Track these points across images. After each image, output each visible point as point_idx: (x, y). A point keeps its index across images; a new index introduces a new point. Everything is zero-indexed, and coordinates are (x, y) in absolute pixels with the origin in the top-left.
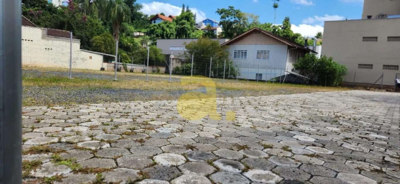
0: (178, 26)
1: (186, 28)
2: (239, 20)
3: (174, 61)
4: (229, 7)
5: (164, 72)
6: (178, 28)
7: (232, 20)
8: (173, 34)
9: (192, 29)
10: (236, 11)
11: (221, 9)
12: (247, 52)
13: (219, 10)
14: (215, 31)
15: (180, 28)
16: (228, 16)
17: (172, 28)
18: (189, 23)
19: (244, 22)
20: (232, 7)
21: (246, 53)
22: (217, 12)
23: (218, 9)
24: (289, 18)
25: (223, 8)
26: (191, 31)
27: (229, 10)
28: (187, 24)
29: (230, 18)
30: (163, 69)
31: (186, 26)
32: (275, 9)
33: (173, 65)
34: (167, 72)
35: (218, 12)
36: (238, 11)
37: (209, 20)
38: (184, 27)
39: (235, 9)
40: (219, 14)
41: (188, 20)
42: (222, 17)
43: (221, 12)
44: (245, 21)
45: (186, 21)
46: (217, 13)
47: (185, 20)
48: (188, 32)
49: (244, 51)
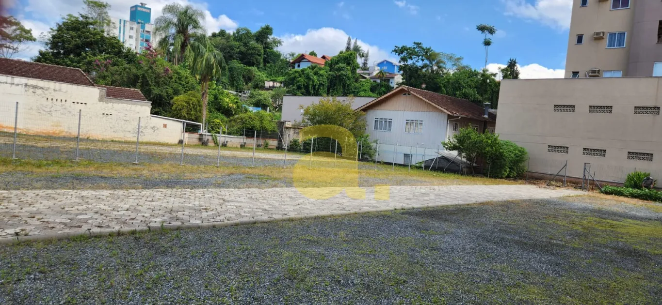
0: (331, 73)
1: (344, 75)
2: (431, 63)
3: (292, 131)
4: (415, 43)
5: (275, 147)
6: (332, 75)
7: (420, 64)
8: (323, 85)
9: (354, 77)
10: (424, 50)
11: (400, 46)
12: (392, 121)
13: (396, 49)
14: (391, 80)
15: (335, 75)
16: (411, 58)
17: (322, 76)
18: (349, 67)
19: (439, 67)
20: (418, 44)
21: (390, 122)
22: (393, 51)
23: (397, 47)
24: (516, 61)
25: (405, 45)
26: (352, 80)
27: (414, 48)
28: (346, 70)
29: (414, 60)
30: (273, 143)
31: (344, 73)
32: (487, 47)
33: (289, 137)
34: (279, 148)
35: (395, 51)
36: (429, 49)
37: (387, 62)
38: (342, 74)
39: (424, 46)
40: (397, 54)
41: (348, 64)
42: (404, 59)
43: (399, 51)
44: (441, 65)
45: (345, 65)
46: (394, 53)
47: (344, 63)
48: (348, 82)
49: (388, 120)
